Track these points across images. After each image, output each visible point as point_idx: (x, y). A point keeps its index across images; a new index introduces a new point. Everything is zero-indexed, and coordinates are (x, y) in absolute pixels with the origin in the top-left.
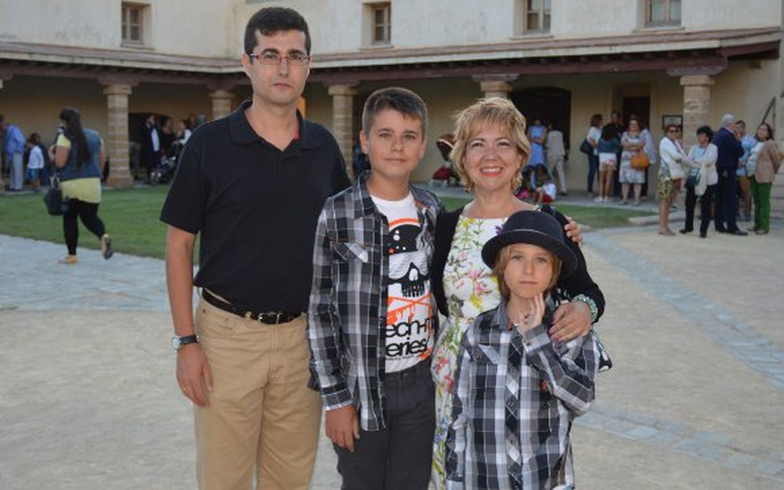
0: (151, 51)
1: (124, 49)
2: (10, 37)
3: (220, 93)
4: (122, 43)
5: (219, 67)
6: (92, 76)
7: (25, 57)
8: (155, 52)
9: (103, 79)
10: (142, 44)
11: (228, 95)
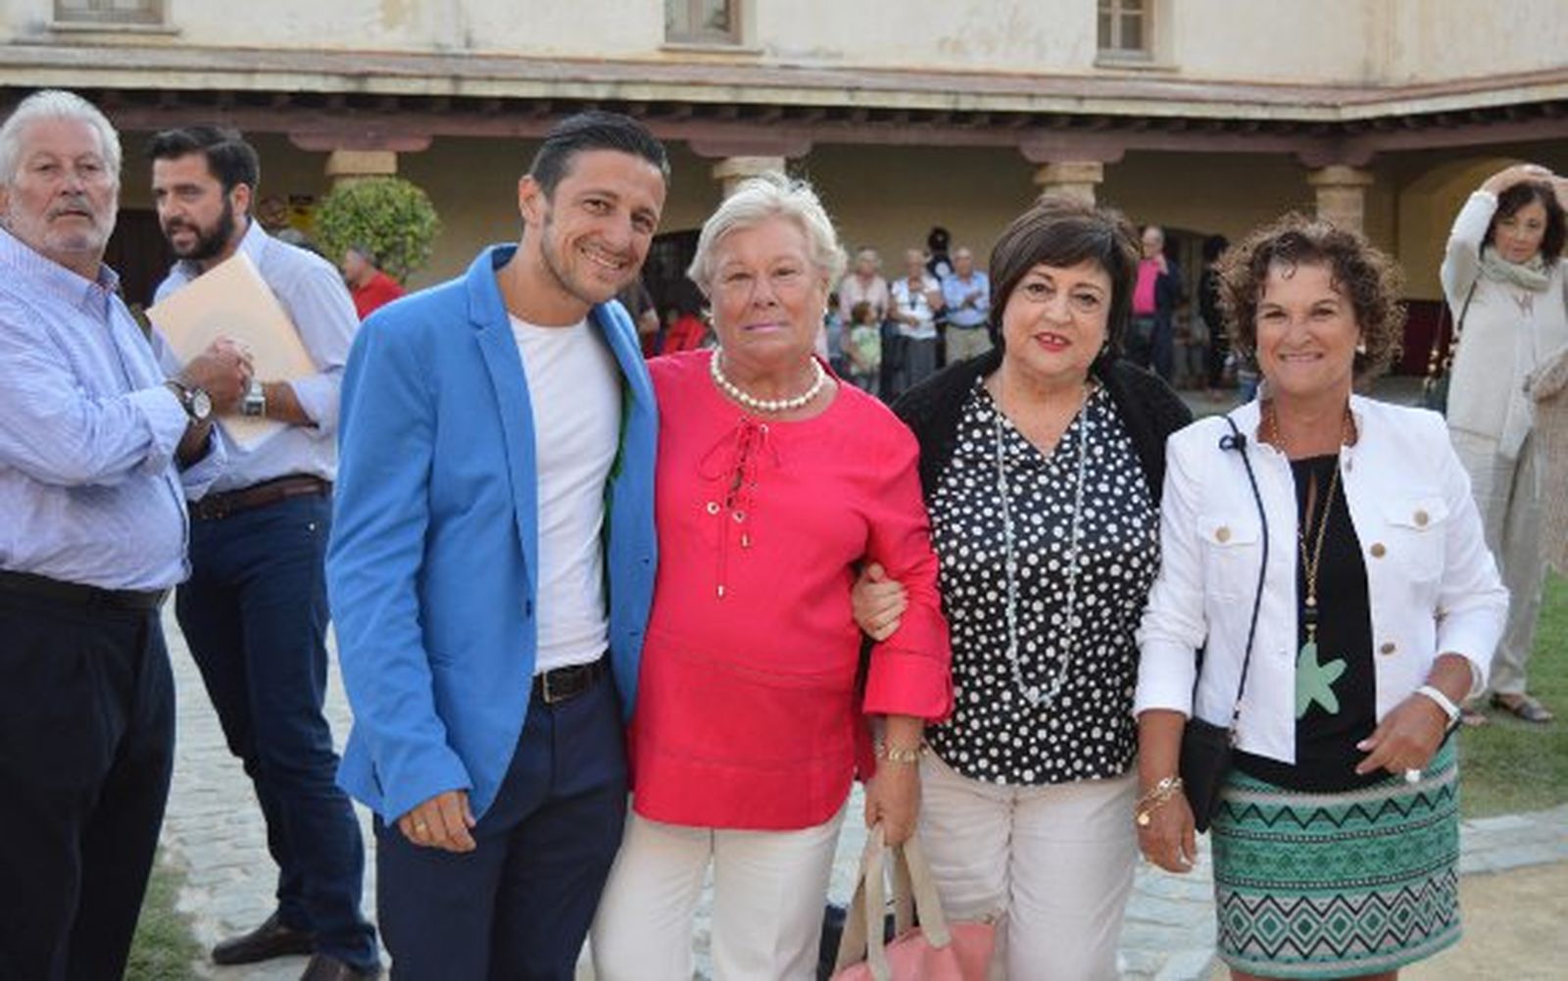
0: (1171, 74)
1: (1101, 73)
2: (831, 55)
3: (1335, 173)
4: (1100, 56)
5: (1334, 107)
6: (1004, 139)
7: (840, 99)
8: (1183, 75)
9: (1032, 149)
10: (1150, 58)
11: (1359, 178)
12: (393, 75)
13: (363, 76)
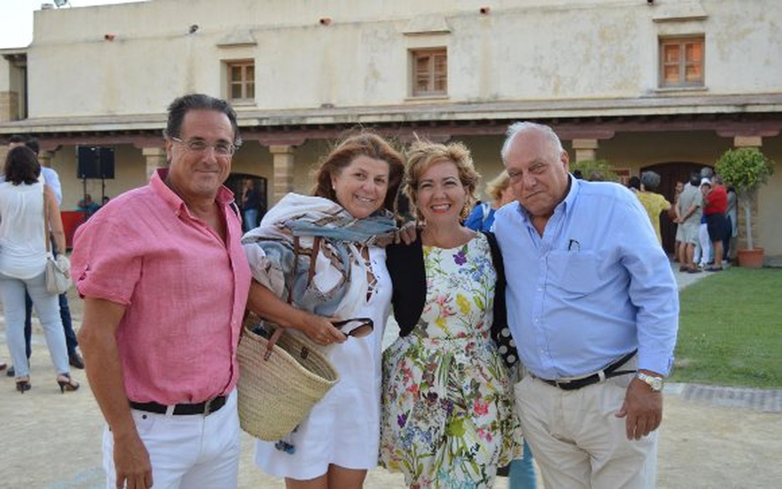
12: (758, 104)
13: (744, 105)
